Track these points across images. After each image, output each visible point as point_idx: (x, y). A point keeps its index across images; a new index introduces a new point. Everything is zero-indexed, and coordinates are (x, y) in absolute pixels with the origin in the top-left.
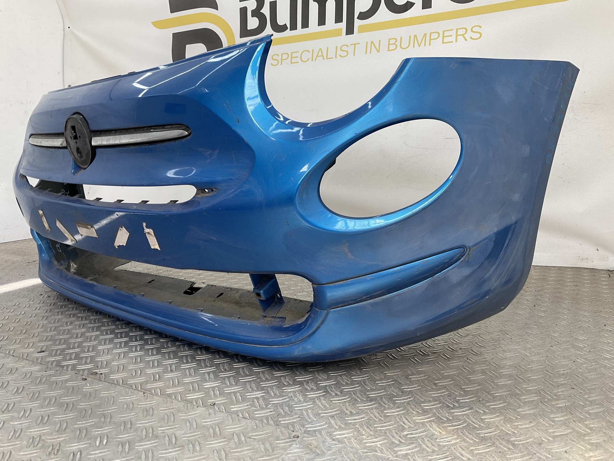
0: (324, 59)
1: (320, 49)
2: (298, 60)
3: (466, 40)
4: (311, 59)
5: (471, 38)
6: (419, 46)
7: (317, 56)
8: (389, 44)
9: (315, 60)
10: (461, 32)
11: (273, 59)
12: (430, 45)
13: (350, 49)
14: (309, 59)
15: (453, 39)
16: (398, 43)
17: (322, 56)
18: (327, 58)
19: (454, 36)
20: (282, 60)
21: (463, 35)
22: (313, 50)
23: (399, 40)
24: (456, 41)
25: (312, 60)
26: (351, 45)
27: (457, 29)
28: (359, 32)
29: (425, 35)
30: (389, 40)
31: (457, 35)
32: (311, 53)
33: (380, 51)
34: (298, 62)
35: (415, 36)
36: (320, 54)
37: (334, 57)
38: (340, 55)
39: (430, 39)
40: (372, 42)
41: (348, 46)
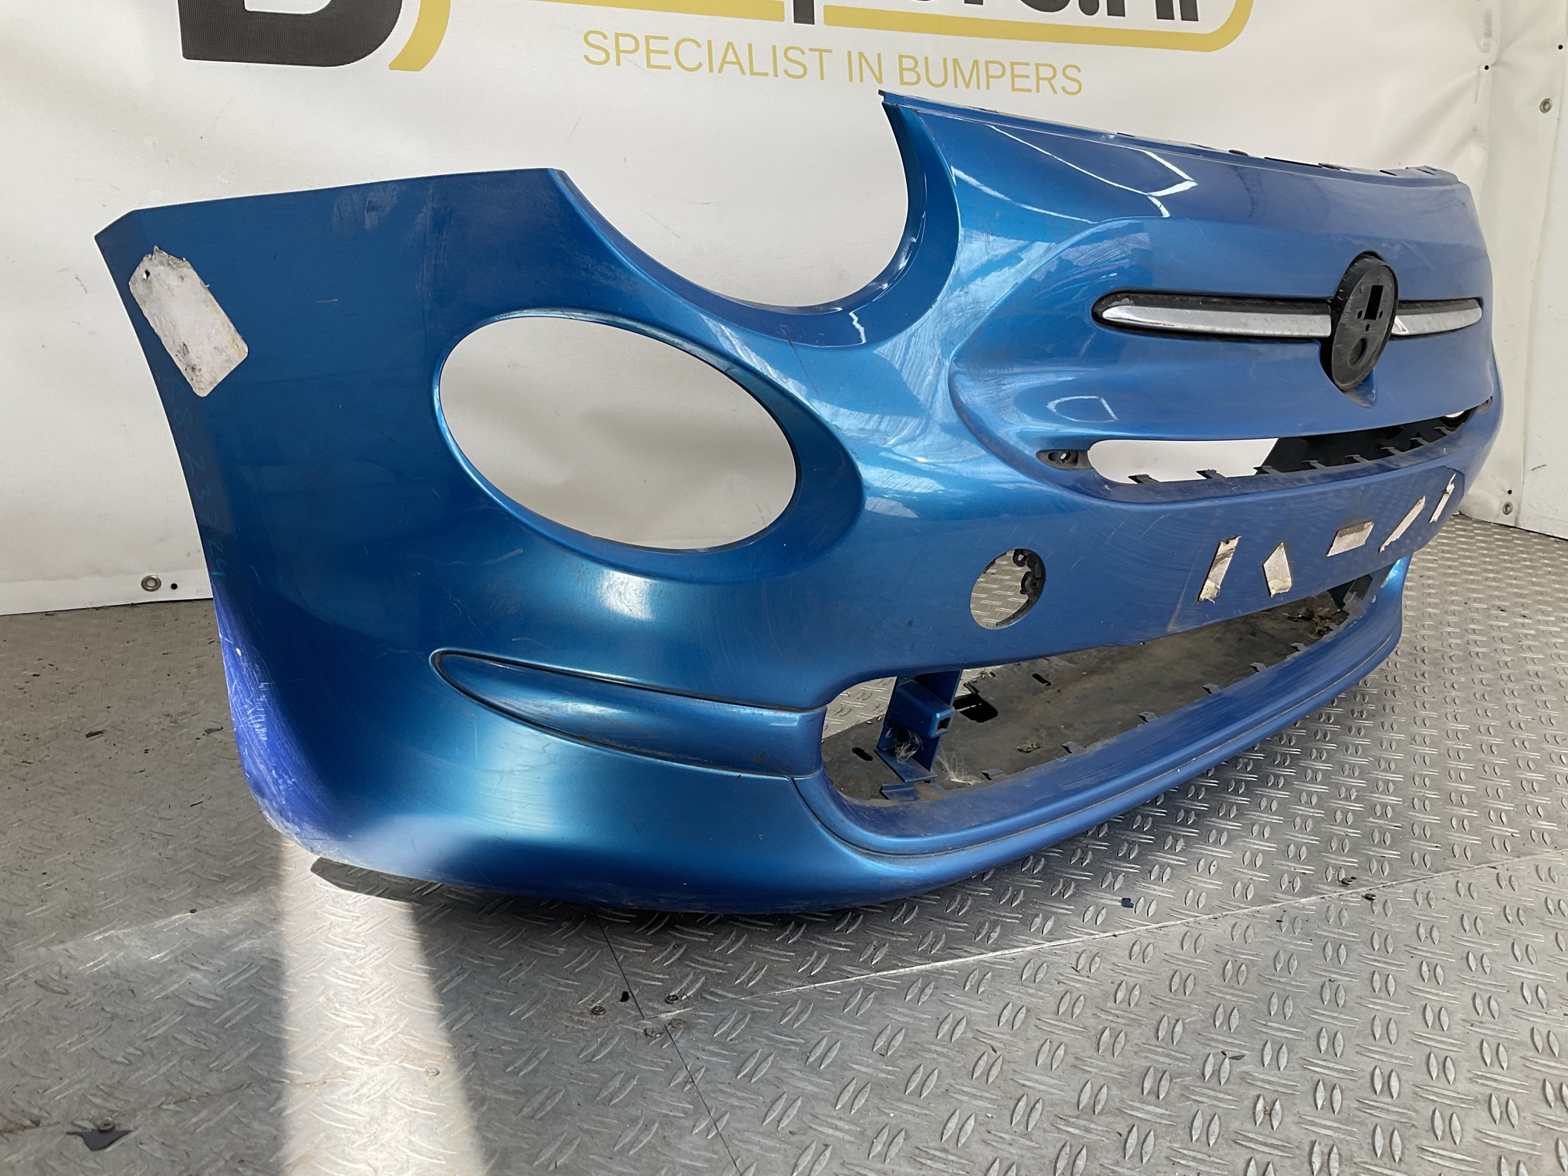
0: (743, 73)
1: (730, 44)
2: (670, 60)
3: (1055, 92)
4: (706, 65)
5: (1063, 88)
6: (967, 86)
7: (724, 62)
8: (902, 69)
9: (720, 71)
10: (1046, 72)
11: (587, 42)
12: (988, 88)
13: (811, 61)
14: (700, 65)
15: (1031, 83)
16: (921, 69)
17: (738, 63)
18: (752, 73)
19: (1033, 77)
20: (618, 51)
21: (1049, 80)
22: (709, 43)
23: (922, 62)
24: (1038, 91)
25: (711, 70)
26: (810, 50)
27: (1037, 65)
28: (827, 22)
29: (976, 62)
30: (901, 57)
31: (1038, 79)
32: (705, 47)
33: (884, 81)
34: (670, 68)
35: (955, 61)
36: (731, 57)
37: (771, 73)
38: (786, 71)
39: (988, 77)
40: (861, 54)
41: (803, 53)
